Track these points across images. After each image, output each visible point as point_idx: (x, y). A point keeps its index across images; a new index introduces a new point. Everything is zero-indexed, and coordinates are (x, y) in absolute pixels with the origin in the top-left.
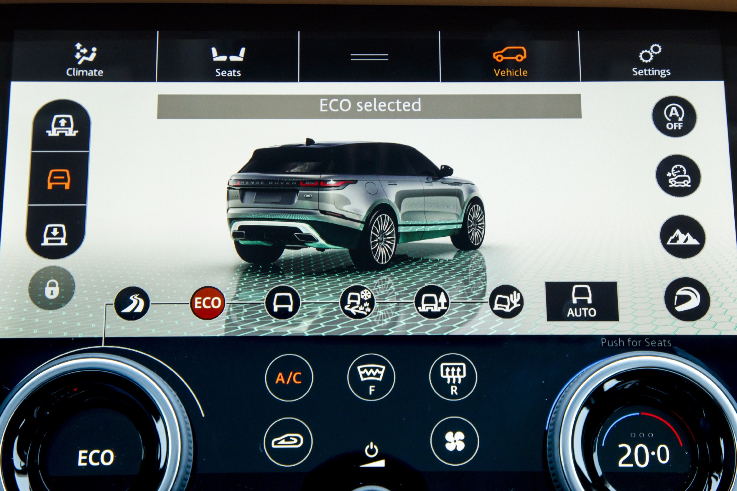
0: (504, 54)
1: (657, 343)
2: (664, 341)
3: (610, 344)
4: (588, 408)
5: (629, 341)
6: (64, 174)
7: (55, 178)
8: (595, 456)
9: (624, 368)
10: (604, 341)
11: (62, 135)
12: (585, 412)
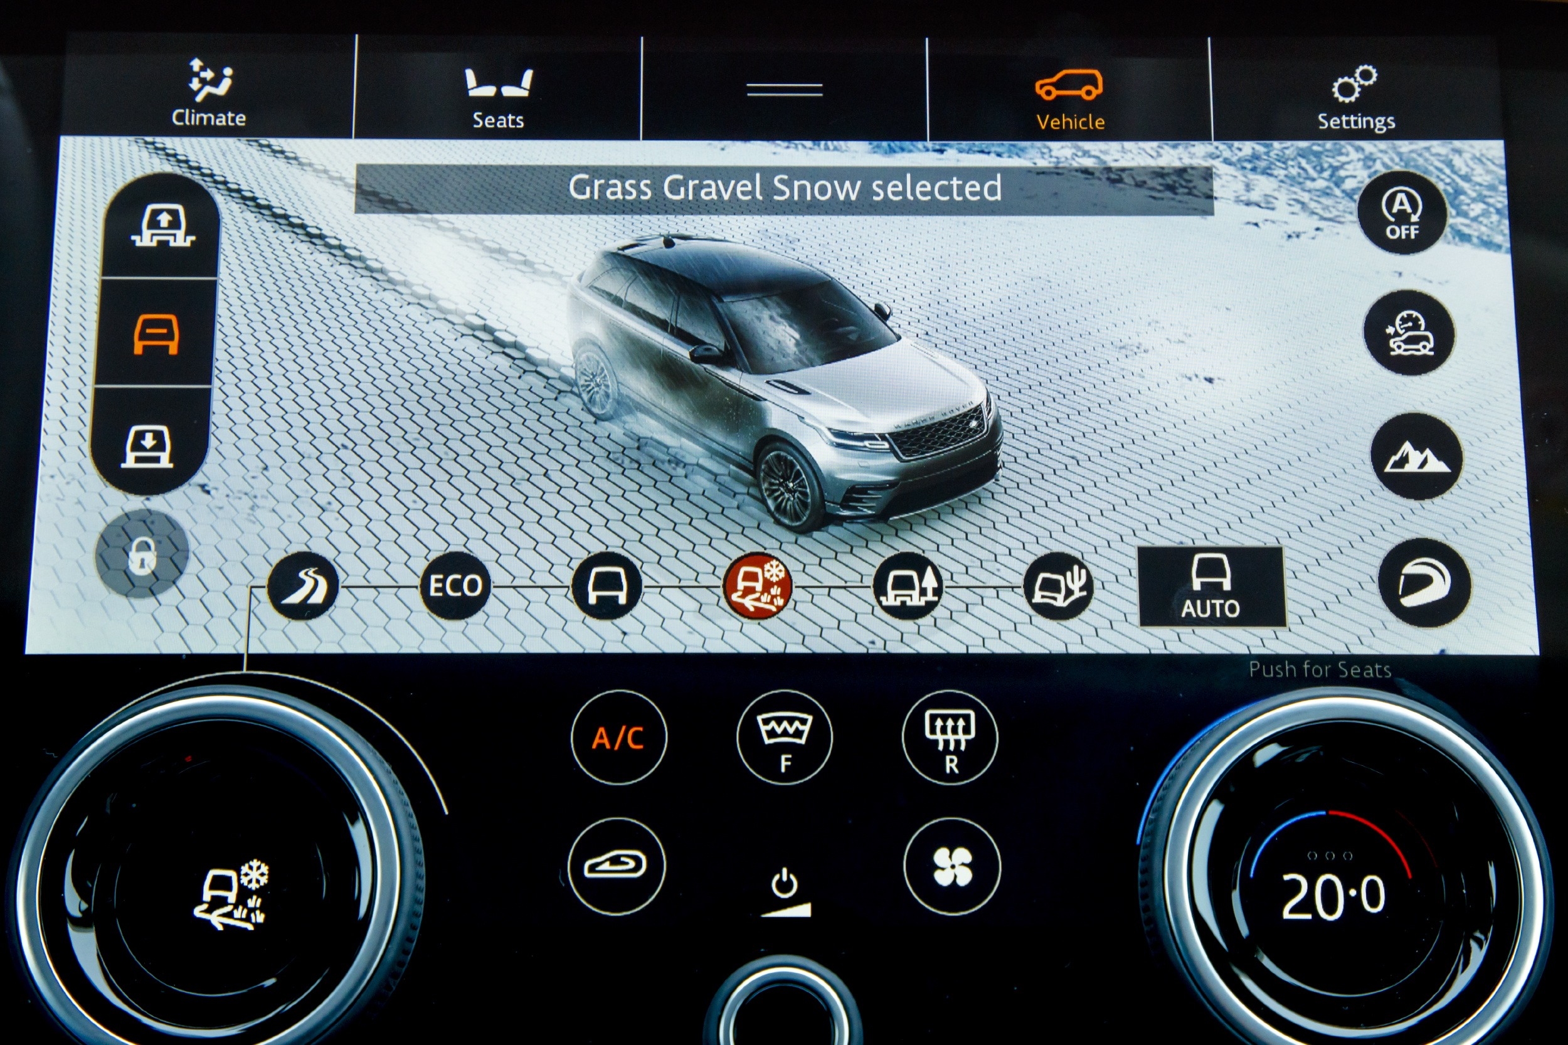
0: (1058, 85)
1: (1363, 670)
2: (1377, 666)
3: (1268, 672)
4: (1222, 801)
5: (1306, 666)
6: (167, 324)
7: (148, 331)
8: (1236, 896)
9: (1297, 720)
10: (1255, 666)
11: (163, 244)
12: (1216, 808)
